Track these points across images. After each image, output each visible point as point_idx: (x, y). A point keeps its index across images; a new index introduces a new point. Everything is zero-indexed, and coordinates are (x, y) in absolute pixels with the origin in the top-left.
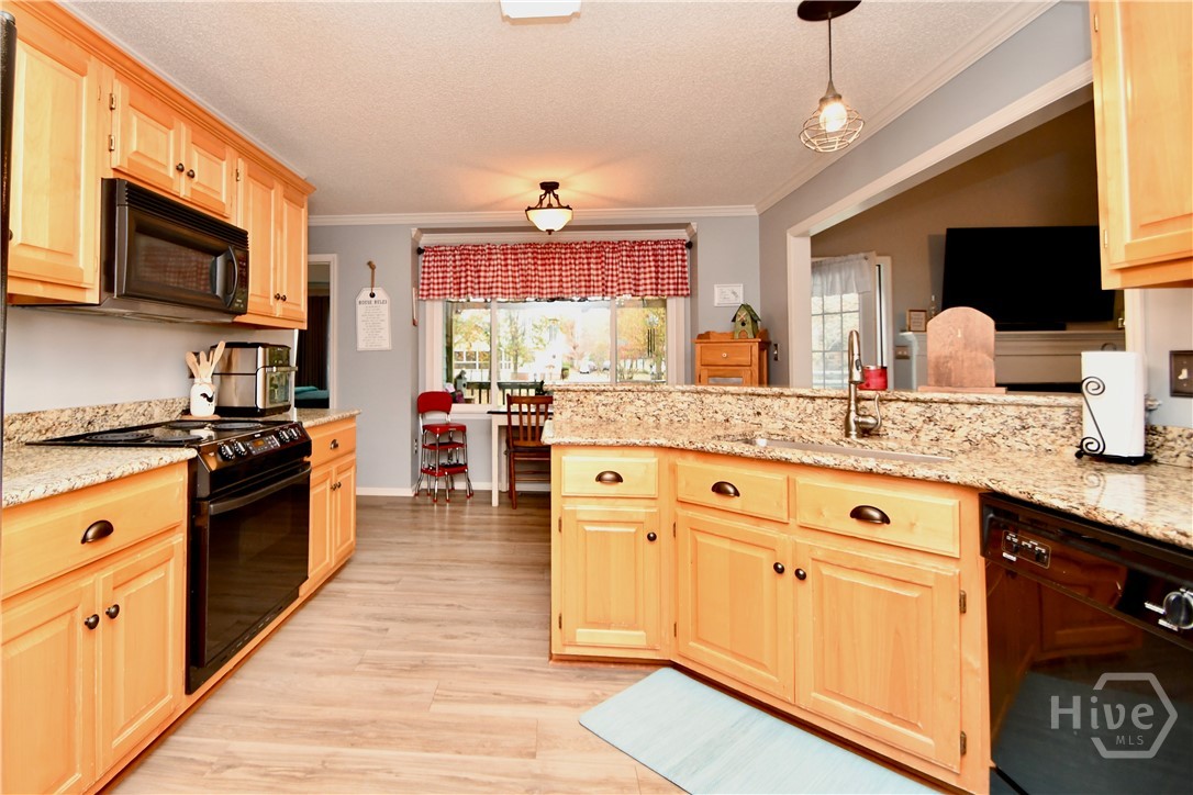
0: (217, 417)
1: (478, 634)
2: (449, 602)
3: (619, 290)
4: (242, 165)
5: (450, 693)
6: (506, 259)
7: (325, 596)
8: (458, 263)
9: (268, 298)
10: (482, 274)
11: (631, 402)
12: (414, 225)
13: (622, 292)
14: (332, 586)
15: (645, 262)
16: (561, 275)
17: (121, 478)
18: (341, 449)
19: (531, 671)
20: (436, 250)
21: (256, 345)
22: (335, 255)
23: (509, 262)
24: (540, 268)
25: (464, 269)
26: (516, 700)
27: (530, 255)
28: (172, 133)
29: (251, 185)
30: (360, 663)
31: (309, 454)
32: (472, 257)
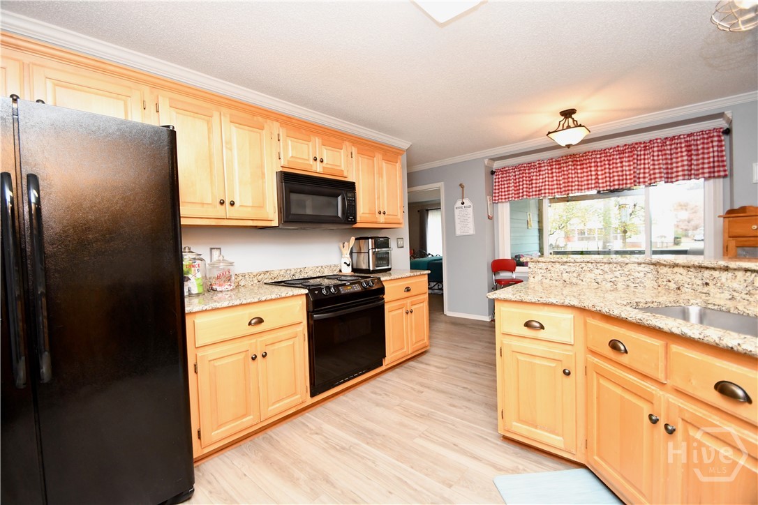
0: (353, 273)
1: (470, 409)
2: (465, 386)
3: (650, 179)
4: (354, 150)
5: (430, 435)
6: (552, 169)
7: (405, 367)
8: (517, 177)
9: (375, 214)
10: (534, 181)
11: (591, 271)
12: (486, 158)
13: (653, 181)
14: (411, 363)
15: (677, 153)
16: (597, 174)
17: (265, 301)
18: (413, 292)
19: (486, 439)
20: (502, 171)
21: (368, 238)
22: (442, 183)
23: (554, 170)
24: (579, 171)
25: (521, 180)
26: (464, 452)
27: (570, 163)
28: (310, 144)
29: (360, 158)
30: (398, 405)
31: (384, 294)
32: (527, 171)
